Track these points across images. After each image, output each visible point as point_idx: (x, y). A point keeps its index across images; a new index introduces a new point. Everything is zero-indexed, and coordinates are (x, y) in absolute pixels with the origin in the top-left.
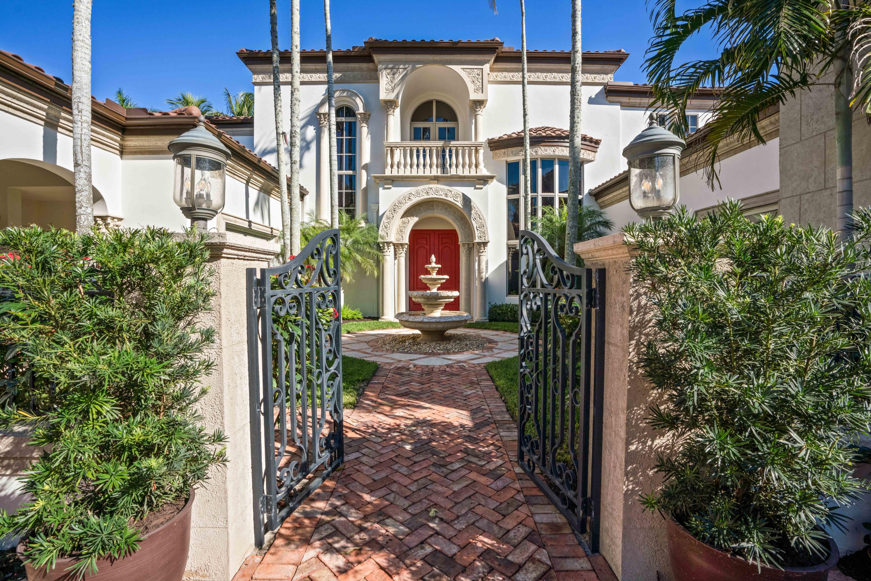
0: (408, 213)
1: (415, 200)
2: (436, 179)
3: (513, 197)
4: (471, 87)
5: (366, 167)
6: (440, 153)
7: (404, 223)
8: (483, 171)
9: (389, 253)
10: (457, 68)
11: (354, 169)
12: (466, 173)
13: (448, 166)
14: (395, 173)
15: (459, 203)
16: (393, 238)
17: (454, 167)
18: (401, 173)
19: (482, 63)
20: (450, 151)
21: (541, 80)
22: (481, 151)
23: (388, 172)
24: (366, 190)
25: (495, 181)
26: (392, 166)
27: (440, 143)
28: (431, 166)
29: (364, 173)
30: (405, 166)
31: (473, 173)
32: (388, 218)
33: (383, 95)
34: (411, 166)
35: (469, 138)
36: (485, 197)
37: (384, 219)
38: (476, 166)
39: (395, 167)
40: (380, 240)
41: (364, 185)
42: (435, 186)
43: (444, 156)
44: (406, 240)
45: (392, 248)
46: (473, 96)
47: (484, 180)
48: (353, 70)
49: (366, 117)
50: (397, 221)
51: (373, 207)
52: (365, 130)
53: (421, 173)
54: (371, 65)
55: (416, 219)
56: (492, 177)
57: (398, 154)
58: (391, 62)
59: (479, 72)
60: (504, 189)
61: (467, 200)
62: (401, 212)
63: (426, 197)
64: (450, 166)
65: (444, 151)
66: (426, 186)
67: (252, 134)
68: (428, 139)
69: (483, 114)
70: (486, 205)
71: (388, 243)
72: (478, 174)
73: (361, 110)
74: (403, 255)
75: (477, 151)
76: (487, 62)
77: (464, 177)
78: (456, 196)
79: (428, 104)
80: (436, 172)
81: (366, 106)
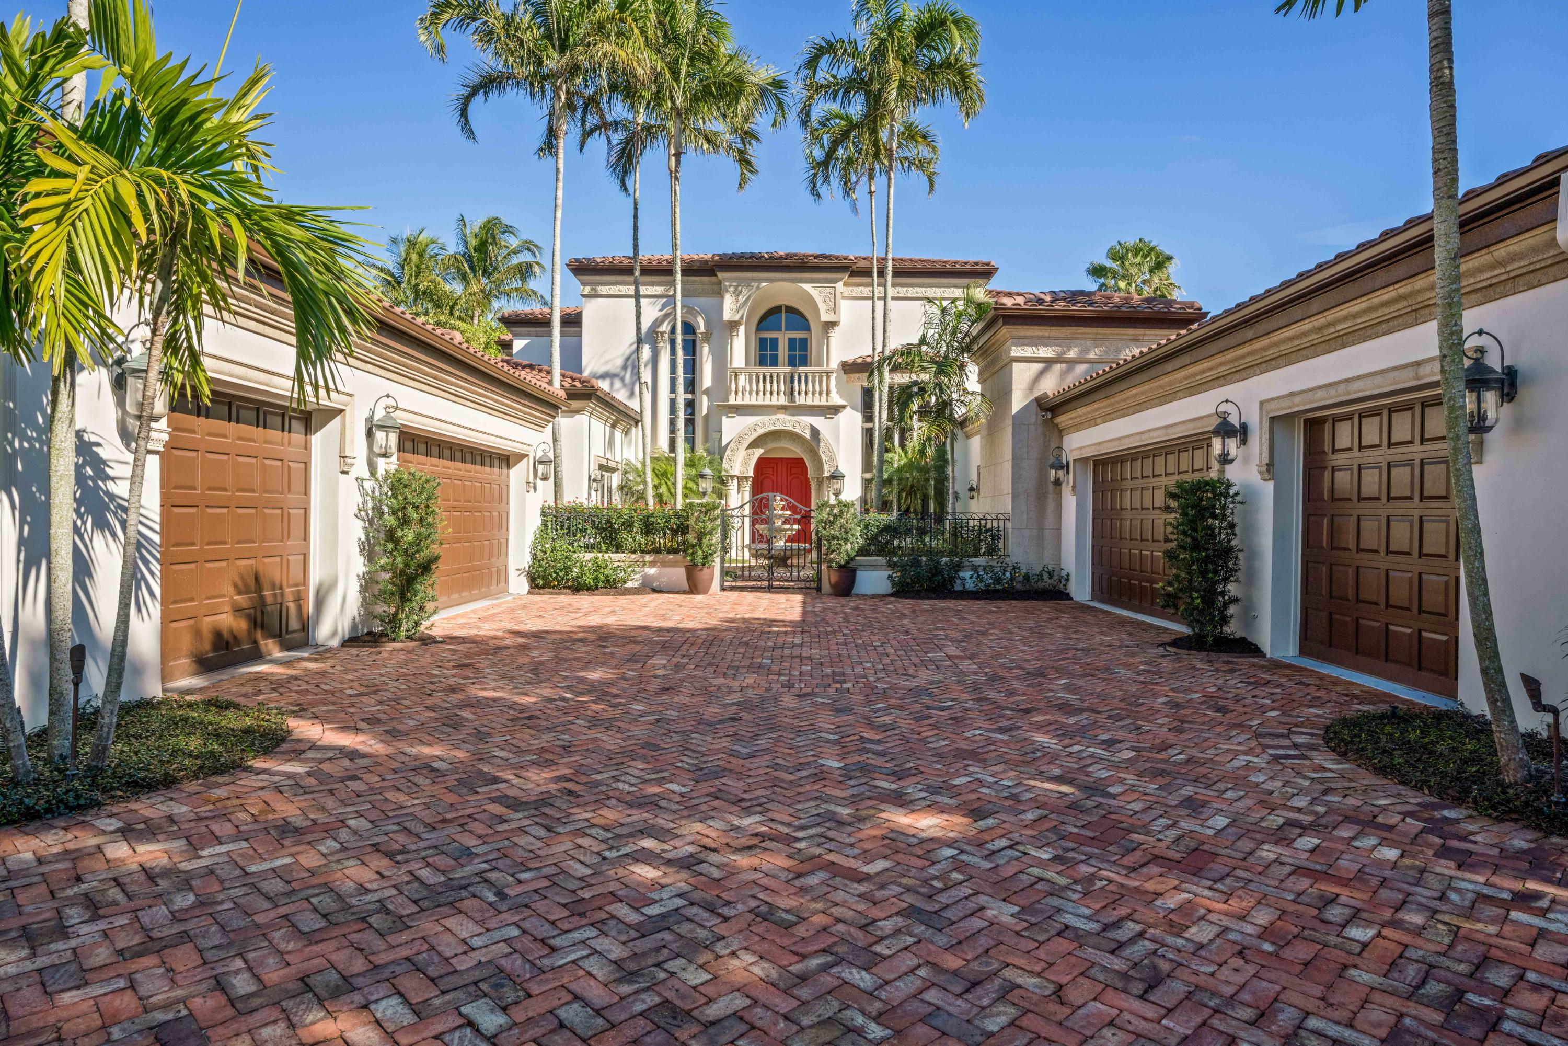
0: (754, 444)
1: (761, 431)
2: (783, 408)
3: (869, 425)
4: (822, 307)
5: (707, 392)
6: (788, 379)
7: (748, 455)
8: (836, 399)
9: (733, 486)
10: (808, 287)
11: (693, 392)
12: (816, 402)
13: (796, 394)
14: (739, 402)
15: (808, 436)
16: (737, 471)
17: (803, 394)
18: (746, 402)
19: (835, 281)
20: (800, 377)
21: (901, 295)
22: (833, 377)
23: (732, 401)
24: (707, 417)
25: (848, 408)
26: (736, 393)
27: (788, 369)
28: (778, 394)
29: (705, 398)
30: (750, 393)
31: (824, 403)
32: (732, 450)
33: (727, 316)
34: (757, 393)
35: (819, 364)
36: (837, 427)
37: (728, 451)
38: (828, 393)
39: (740, 394)
40: (723, 473)
41: (705, 412)
42: (781, 416)
43: (792, 381)
44: (751, 473)
45: (735, 481)
46: (825, 317)
47: (836, 410)
48: (693, 283)
49: (707, 337)
50: (742, 453)
51: (715, 436)
52: (706, 349)
53: (767, 402)
54: (713, 279)
55: (761, 451)
56: (844, 407)
57: (742, 379)
58: (735, 279)
59: (832, 290)
60: (858, 417)
61: (815, 432)
62: (746, 444)
63: (773, 428)
64: (799, 393)
65: (792, 377)
66: (773, 417)
67: (580, 335)
68: (776, 365)
69: (836, 336)
70: (837, 437)
71: (732, 477)
72: (830, 403)
73: (702, 329)
74: (748, 489)
75: (828, 377)
76: (841, 279)
77: (814, 406)
78: (804, 427)
79: (776, 310)
80: (783, 400)
81: (707, 324)
